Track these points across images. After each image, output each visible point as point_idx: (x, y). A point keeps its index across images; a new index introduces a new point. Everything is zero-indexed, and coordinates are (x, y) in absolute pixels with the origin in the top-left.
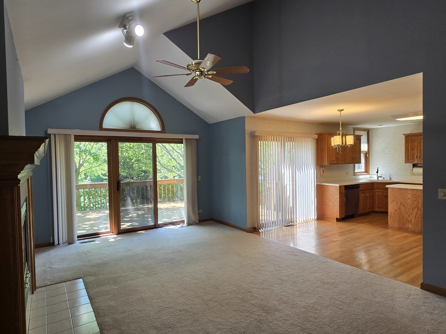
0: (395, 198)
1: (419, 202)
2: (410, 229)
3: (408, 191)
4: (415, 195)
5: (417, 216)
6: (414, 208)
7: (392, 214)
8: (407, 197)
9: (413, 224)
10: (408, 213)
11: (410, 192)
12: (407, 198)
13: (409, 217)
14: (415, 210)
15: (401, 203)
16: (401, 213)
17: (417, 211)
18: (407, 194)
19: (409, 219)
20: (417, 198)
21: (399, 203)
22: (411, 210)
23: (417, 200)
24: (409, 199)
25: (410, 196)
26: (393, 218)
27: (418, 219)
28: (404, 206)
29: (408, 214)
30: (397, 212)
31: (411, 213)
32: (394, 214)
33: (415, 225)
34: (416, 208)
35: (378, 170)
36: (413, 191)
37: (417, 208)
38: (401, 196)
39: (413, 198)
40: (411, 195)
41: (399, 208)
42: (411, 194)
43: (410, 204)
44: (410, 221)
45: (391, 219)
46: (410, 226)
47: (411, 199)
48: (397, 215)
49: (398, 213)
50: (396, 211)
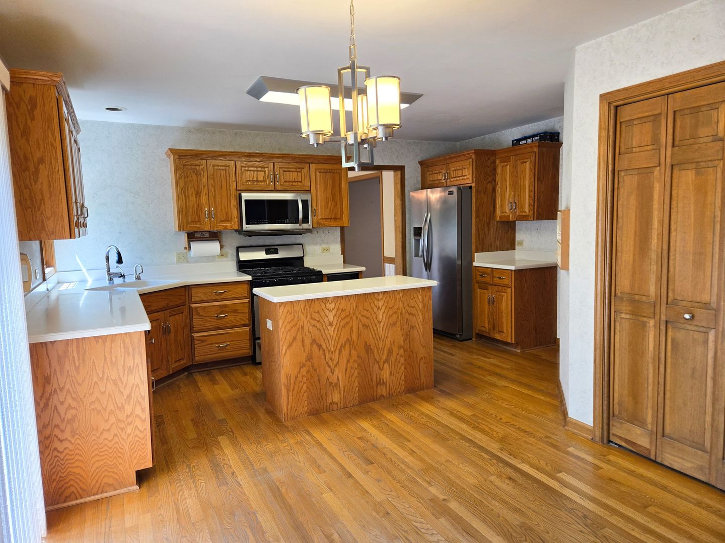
0: (298, 329)
1: (352, 328)
2: (337, 404)
3: (328, 304)
4: (343, 310)
5: (350, 364)
6: (343, 346)
7: (292, 381)
8: (326, 320)
9: (342, 389)
10: (330, 363)
11: (333, 304)
12: (327, 323)
13: (333, 374)
14: (345, 352)
15: (314, 342)
16: (315, 370)
17: (350, 352)
18: (327, 312)
19: (333, 379)
20: (346, 320)
21: (308, 342)
22: (337, 353)
23: (348, 323)
24: (330, 324)
25: (332, 317)
26: (296, 389)
27: (353, 371)
28: (319, 346)
29: (329, 366)
30: (304, 370)
31: (338, 363)
32: (296, 377)
33: (346, 391)
34: (347, 346)
35: (119, 254)
36: (339, 302)
37: (350, 345)
38: (311, 321)
39: (340, 320)
40: (334, 312)
41: (310, 358)
42: (336, 309)
43: (334, 336)
44: (336, 385)
45: (291, 393)
46: (336, 397)
47: (335, 323)
48: (305, 379)
49: (308, 372)
50: (301, 367)
